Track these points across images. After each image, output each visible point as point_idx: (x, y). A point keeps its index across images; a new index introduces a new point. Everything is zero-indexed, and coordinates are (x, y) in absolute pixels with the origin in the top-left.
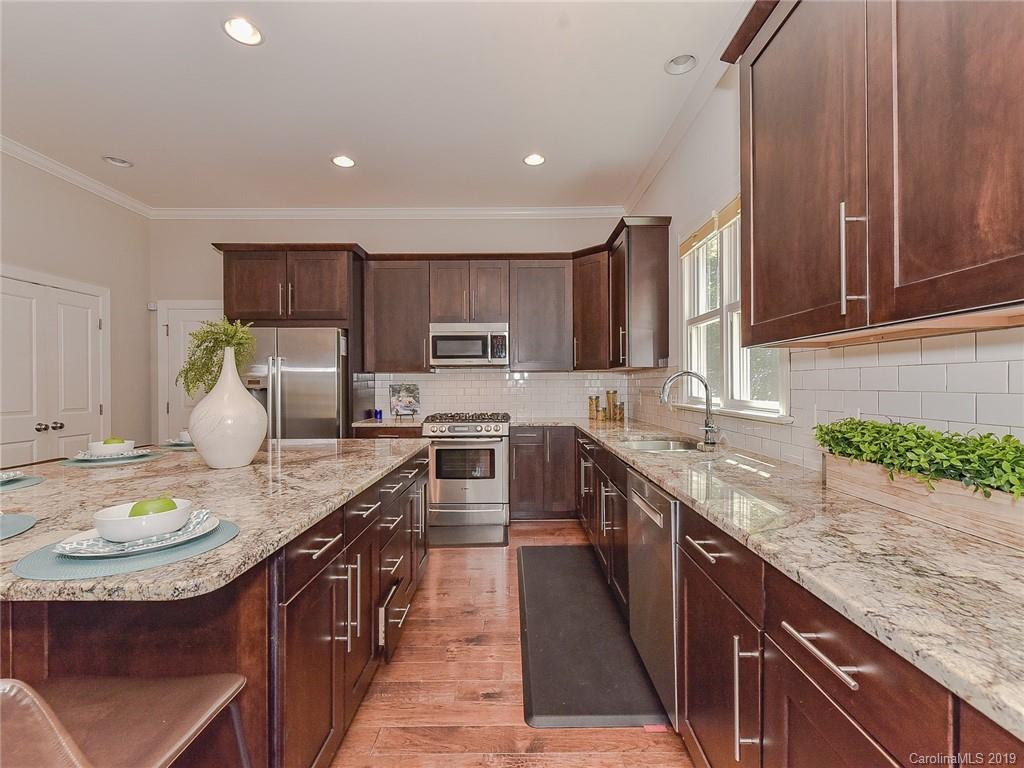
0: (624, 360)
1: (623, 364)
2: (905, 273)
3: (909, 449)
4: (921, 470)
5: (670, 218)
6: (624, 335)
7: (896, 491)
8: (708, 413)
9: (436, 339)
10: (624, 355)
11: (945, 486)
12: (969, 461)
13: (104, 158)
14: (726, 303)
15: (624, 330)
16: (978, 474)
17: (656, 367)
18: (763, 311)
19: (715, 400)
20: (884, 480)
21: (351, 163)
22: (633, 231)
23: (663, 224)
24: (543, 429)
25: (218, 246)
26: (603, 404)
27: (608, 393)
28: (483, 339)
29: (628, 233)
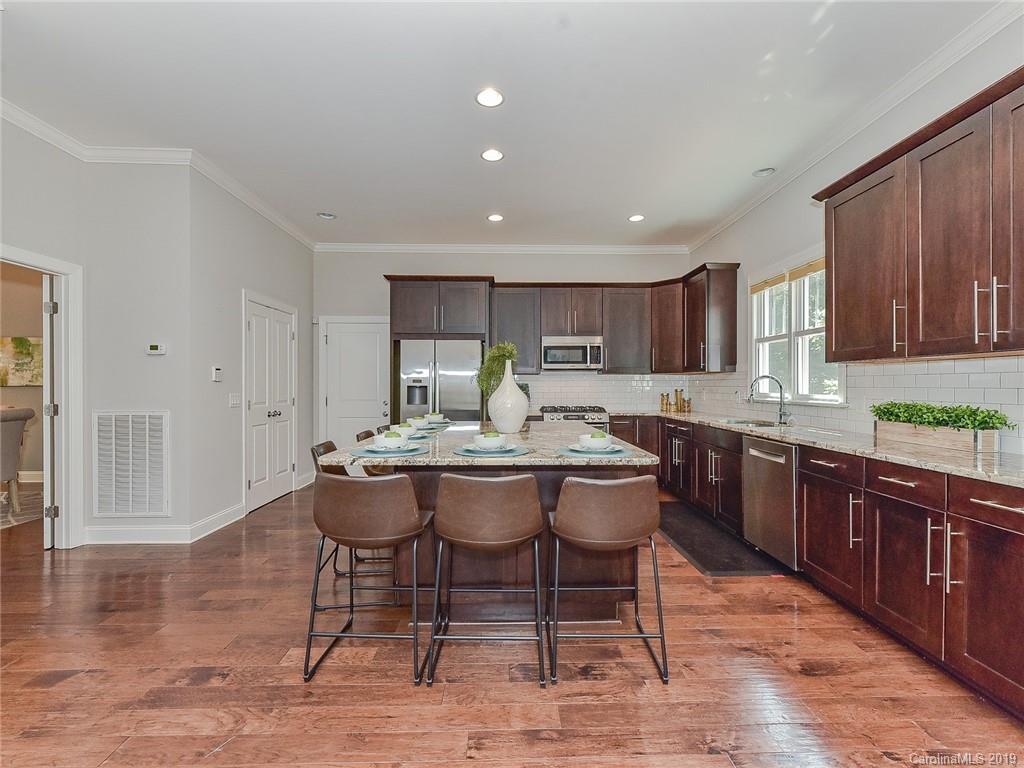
0: (704, 367)
1: (704, 369)
2: (925, 335)
3: (925, 414)
4: (929, 423)
5: (739, 264)
6: (704, 349)
7: (916, 435)
8: (782, 404)
9: (548, 348)
10: (704, 362)
11: (940, 429)
12: (951, 417)
13: (318, 214)
14: (793, 330)
15: (704, 344)
16: (955, 422)
17: (723, 371)
18: (841, 343)
19: (787, 395)
20: (913, 431)
21: (501, 218)
22: (711, 274)
23: (732, 269)
24: (634, 418)
25: (388, 277)
26: (672, 400)
27: (676, 391)
28: (584, 348)
29: (708, 275)
